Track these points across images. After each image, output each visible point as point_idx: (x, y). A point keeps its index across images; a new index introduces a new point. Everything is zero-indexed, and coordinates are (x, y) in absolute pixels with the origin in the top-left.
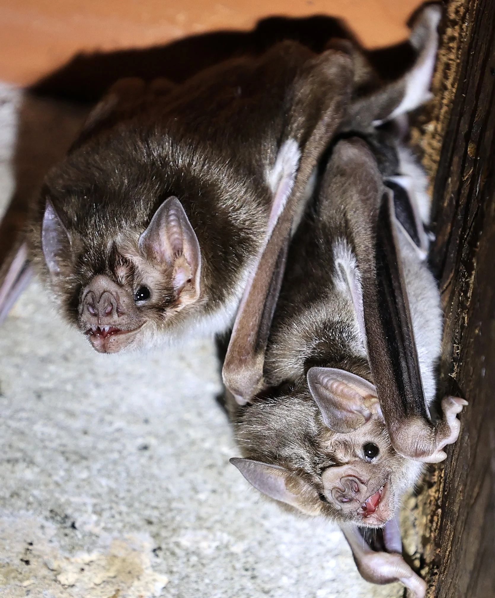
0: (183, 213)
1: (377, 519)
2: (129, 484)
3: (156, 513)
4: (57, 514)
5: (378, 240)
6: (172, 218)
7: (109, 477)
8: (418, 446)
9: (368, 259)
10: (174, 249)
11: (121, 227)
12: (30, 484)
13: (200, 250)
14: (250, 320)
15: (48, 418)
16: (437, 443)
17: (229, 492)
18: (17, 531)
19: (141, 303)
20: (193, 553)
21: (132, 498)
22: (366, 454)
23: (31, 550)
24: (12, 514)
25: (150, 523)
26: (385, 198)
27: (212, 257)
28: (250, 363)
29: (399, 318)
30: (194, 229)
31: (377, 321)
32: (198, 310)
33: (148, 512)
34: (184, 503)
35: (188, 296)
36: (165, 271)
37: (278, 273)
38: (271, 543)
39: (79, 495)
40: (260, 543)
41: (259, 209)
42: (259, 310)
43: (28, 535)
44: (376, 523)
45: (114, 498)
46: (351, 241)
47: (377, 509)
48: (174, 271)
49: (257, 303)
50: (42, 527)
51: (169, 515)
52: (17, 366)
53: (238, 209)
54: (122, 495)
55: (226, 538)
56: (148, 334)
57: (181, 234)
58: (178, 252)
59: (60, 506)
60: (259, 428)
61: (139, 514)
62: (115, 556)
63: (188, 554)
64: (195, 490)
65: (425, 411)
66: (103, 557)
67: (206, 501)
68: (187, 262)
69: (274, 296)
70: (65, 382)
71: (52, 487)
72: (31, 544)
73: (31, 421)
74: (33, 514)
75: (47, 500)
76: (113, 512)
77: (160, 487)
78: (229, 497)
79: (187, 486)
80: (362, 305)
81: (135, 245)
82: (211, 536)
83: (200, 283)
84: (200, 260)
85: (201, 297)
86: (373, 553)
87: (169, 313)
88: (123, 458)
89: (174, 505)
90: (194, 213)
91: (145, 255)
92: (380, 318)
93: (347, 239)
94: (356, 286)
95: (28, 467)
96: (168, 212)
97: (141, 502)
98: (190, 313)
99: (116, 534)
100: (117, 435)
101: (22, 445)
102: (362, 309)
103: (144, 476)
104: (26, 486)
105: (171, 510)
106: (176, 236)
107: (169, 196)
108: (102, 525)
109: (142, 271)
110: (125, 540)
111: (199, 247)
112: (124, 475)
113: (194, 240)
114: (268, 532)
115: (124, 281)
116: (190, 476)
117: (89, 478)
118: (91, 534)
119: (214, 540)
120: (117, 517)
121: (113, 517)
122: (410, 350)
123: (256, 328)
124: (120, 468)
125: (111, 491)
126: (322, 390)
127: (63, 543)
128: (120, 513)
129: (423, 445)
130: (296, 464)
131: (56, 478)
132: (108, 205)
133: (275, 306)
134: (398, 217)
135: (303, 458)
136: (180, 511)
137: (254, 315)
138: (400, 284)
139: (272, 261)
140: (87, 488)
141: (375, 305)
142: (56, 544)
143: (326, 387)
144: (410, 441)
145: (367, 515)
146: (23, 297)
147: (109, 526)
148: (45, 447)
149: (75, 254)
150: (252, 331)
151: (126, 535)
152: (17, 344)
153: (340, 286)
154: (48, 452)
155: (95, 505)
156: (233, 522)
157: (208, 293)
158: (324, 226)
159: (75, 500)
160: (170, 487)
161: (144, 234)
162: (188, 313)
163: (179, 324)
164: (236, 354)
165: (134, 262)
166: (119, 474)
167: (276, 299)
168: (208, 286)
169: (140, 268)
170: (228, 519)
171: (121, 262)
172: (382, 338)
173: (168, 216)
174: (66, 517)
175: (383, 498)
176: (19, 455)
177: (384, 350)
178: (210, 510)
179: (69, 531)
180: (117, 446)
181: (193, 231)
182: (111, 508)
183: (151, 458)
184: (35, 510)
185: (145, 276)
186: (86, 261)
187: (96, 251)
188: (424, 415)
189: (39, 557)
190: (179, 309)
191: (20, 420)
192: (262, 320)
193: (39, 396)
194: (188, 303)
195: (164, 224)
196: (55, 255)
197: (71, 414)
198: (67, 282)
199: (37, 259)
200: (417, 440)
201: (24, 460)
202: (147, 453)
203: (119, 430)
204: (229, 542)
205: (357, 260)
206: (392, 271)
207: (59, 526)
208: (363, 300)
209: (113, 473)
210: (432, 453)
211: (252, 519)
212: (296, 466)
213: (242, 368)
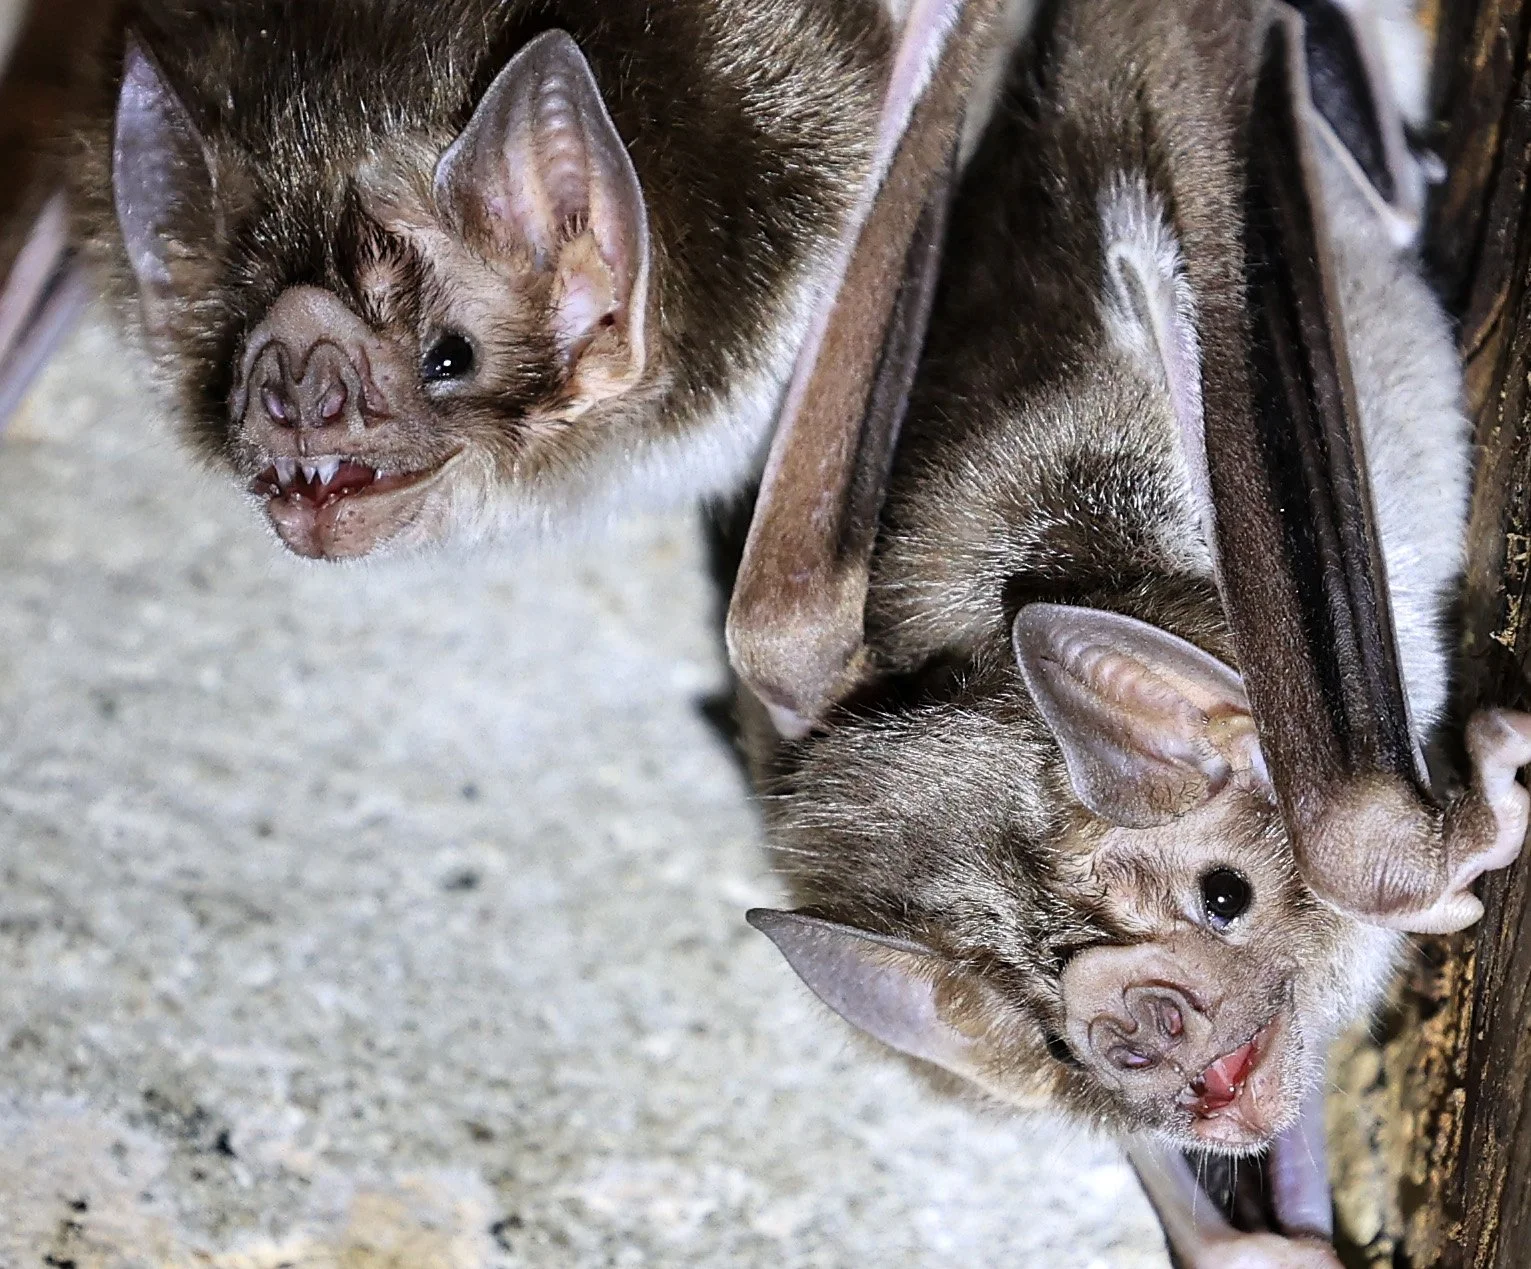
0: (588, 90)
1: (1241, 1124)
2: (411, 1003)
3: (502, 1102)
4: (167, 1107)
5: (1251, 180)
6: (553, 104)
7: (343, 980)
8: (1388, 875)
9: (1219, 245)
10: (558, 211)
11: (377, 129)
12: (75, 1002)
13: (644, 215)
14: (817, 450)
15: (137, 780)
16: (1451, 867)
17: (750, 1033)
18: (33, 1161)
19: (442, 388)
20: (628, 1235)
21: (422, 1052)
22: (1210, 906)
23: (80, 1227)
24: (15, 1103)
25: (482, 1134)
26: (1276, 38)
27: (688, 238)
28: (821, 595)
29: (1323, 444)
30: (626, 143)
31: (1249, 454)
32: (639, 418)
33: (474, 1100)
34: (598, 1069)
35: (604, 368)
36: (528, 282)
37: (915, 292)
38: (892, 1202)
39: (245, 1041)
40: (854, 1204)
41: (847, 77)
42: (850, 418)
43: (69, 1177)
44: (1236, 1138)
45: (359, 1050)
46: (1160, 181)
47: (1241, 1092)
48: (557, 286)
49: (843, 392)
50: (119, 1149)
51: (548, 1109)
52: (33, 605)
53: (776, 80)
54: (386, 1041)
55: (737, 1185)
56: (465, 492)
57: (583, 159)
58: (571, 219)
59: (178, 1078)
60: (850, 812)
61: (445, 1105)
62: (365, 1249)
63: (609, 1239)
64: (635, 1025)
65: (1411, 759)
66: (323, 1251)
67: (670, 1062)
68: (602, 255)
69: (899, 370)
70: (193, 659)
71: (151, 1012)
72: (81, 1206)
73: (81, 792)
74: (87, 1104)
75: (136, 1059)
76: (359, 1098)
77: (517, 1015)
78: (749, 1048)
79: (607, 1011)
80: (1198, 400)
81: (421, 192)
82: (688, 1181)
83: (647, 326)
84: (645, 247)
85: (650, 375)
86: (1234, 1239)
87: (540, 426)
88: (392, 916)
89: (565, 1074)
90: (628, 89)
91: (457, 221)
92: (1260, 444)
93: (1149, 177)
94: (1178, 335)
95: (70, 946)
96: (541, 81)
97: (450, 1065)
98: (612, 429)
99: (366, 1172)
100: (371, 838)
101: (50, 873)
102: (1200, 411)
103: (462, 978)
104: (65, 1012)
105: (553, 1092)
106: (568, 167)
107: (544, 29)
108: (322, 1141)
109: (446, 280)
110: (398, 1193)
111: (643, 205)
112: (394, 973)
113: (627, 181)
114: (880, 1167)
115: (385, 312)
116: (619, 976)
117: (276, 982)
118: (283, 1173)
119: (698, 1194)
120: (372, 1114)
121: (358, 1114)
122: (1359, 553)
123: (840, 480)
124: (381, 951)
125: (350, 1026)
126: (1065, 682)
127: (188, 1203)
128: (382, 1103)
129: (1406, 873)
130: (968, 934)
131: (164, 983)
132: (337, 58)
133: (902, 404)
134: (1318, 103)
135: (995, 917)
136: (583, 1094)
137: (831, 436)
138: (1325, 327)
139: (892, 251)
140: (270, 1017)
141: (1243, 400)
142: (164, 1206)
143: (1077, 674)
144: (1361, 860)
145: (1209, 1110)
146: (54, 373)
147: (345, 1144)
148: (129, 880)
149: (228, 217)
150: (827, 489)
151: (402, 1178)
152: (34, 530)
153: (1125, 333)
154: (137, 896)
155: (296, 1076)
156: (761, 1133)
157: (671, 362)
158: (1071, 132)
159: (228, 1056)
160: (551, 1014)
161: (452, 153)
162: (602, 429)
163: (570, 465)
164: (771, 567)
165: (420, 248)
166: (377, 968)
167: (909, 381)
168: (670, 338)
169: (439, 267)
170: (745, 1122)
171: (374, 247)
172: (1267, 510)
173: (537, 98)
174: (200, 1114)
175: (1264, 1055)
176: (39, 905)
177: (1271, 550)
178: (686, 1093)
179: (206, 1162)
180: (369, 875)
181: (624, 150)
182: (351, 1086)
183: (485, 915)
184: (95, 1091)
185: (457, 295)
186: (262, 242)
187: (296, 212)
188: (1407, 772)
189: (108, 1249)
190: (572, 414)
191: (45, 786)
192: (858, 450)
193: (108, 708)
194: (606, 395)
195: (526, 124)
196: (158, 229)
197: (216, 768)
198: (196, 317)
199: (95, 244)
200: (1383, 857)
201: (59, 924)
202: (471, 900)
203: (377, 822)
204: (748, 1198)
205: (1181, 248)
206: (1299, 283)
207: (174, 1144)
208: (1201, 382)
209: (356, 967)
210: (1433, 902)
211: (826, 1122)
212: (970, 942)
213: (793, 613)
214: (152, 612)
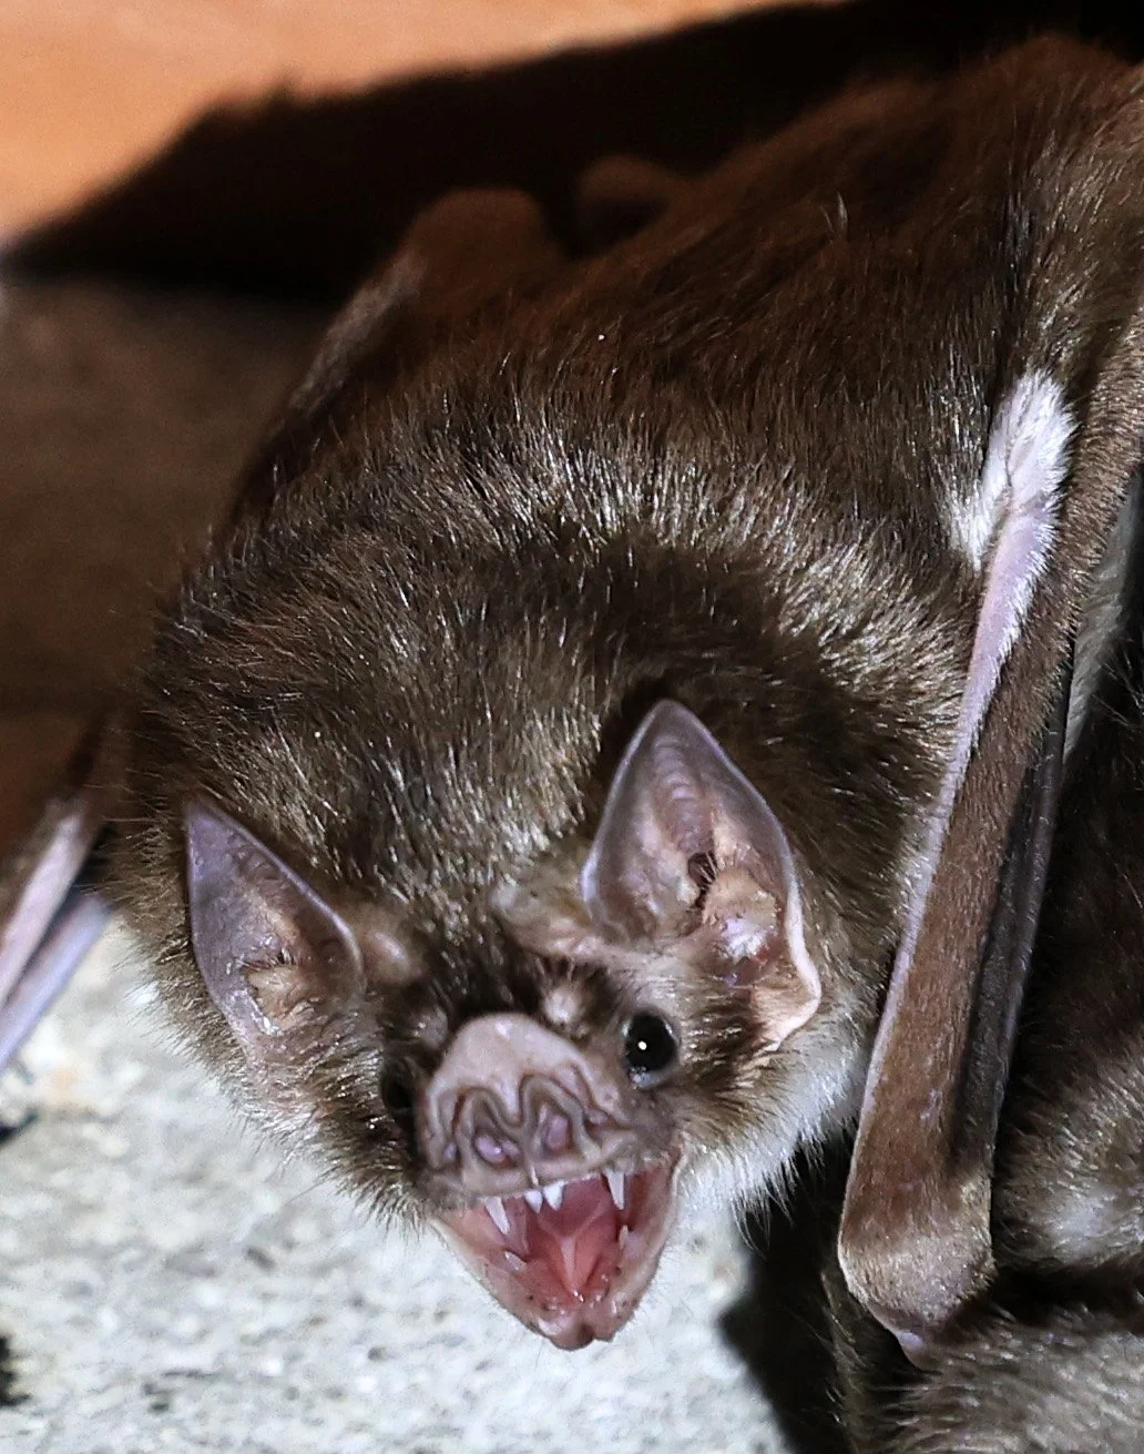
28: (936, 1203)
52: (78, 1291)
69: (1012, 955)
123: (948, 1077)
137: (937, 1028)
150: (935, 1087)
164: (880, 1178)
192: (968, 1044)
213: (906, 1224)
214: (208, 1294)
